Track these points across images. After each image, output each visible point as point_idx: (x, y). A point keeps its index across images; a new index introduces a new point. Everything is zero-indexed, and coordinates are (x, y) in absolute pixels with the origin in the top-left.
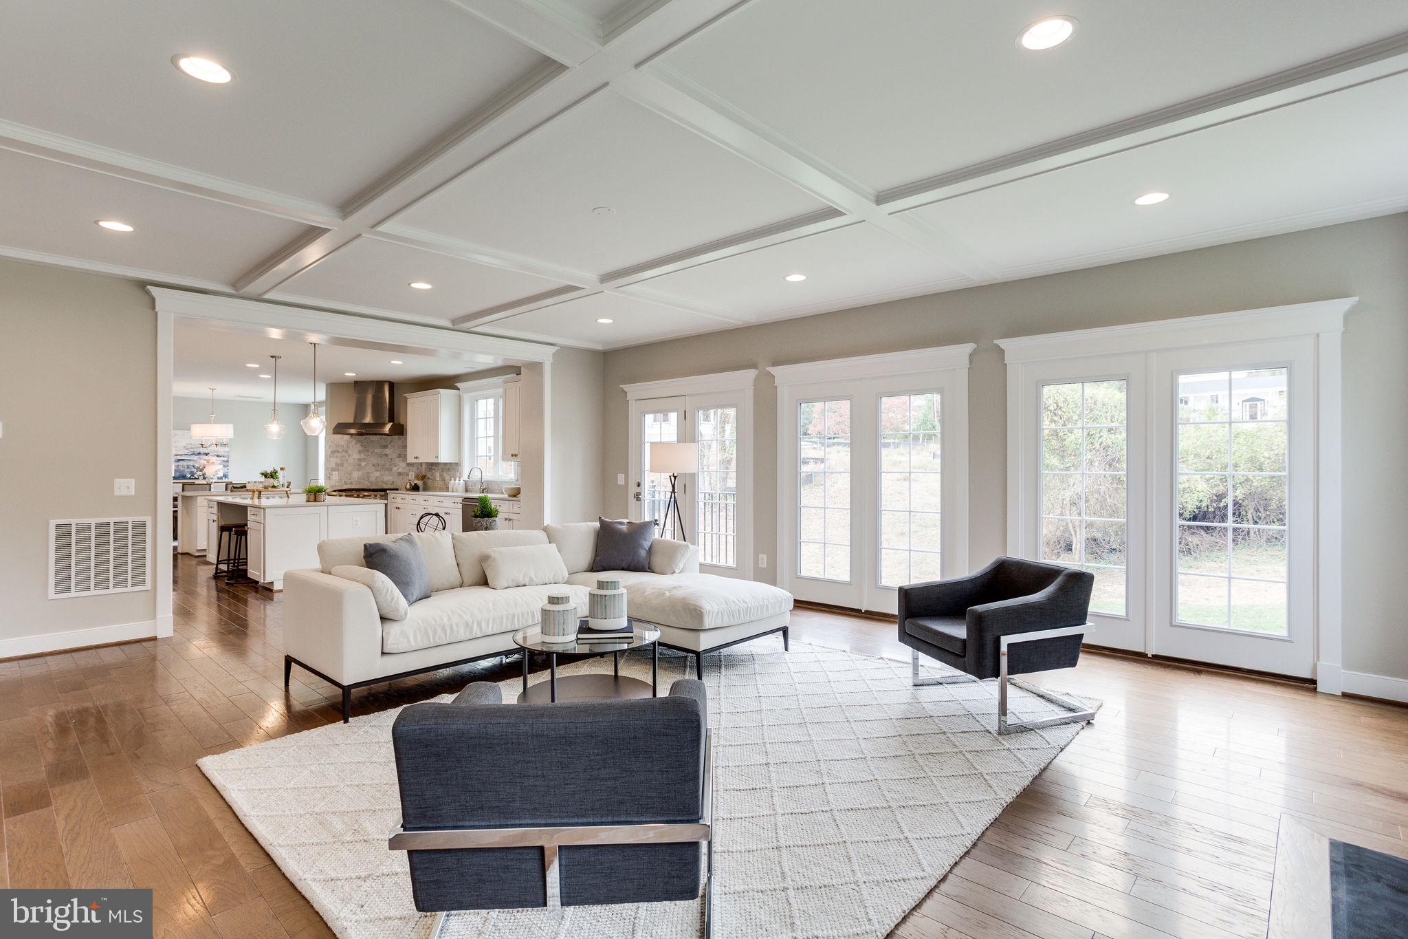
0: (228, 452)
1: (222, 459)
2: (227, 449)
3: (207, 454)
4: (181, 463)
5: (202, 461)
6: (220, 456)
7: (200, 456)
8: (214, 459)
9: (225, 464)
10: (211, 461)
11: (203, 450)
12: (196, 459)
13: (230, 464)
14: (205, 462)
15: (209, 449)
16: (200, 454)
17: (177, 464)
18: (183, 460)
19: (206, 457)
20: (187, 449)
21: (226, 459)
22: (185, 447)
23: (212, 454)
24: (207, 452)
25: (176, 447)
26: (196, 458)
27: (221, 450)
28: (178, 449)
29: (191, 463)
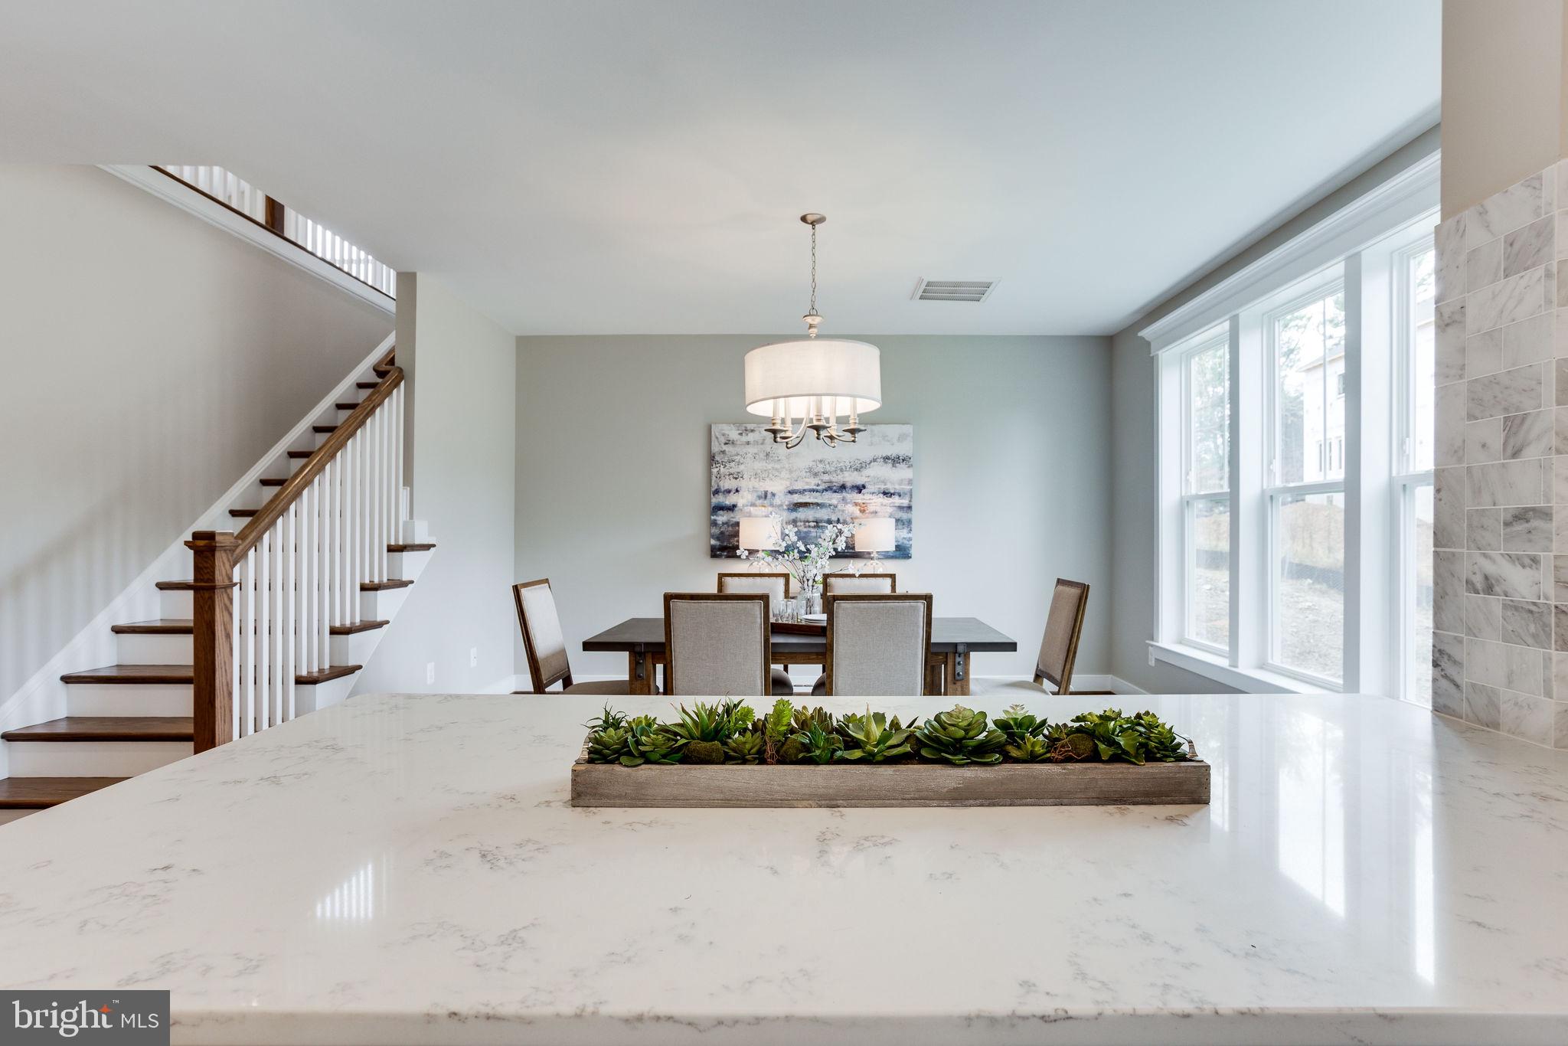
0: (910, 482)
1: (896, 500)
2: (903, 473)
3: (860, 489)
4: (802, 514)
5: (851, 509)
6: (892, 495)
7: (844, 494)
8: (877, 502)
9: (904, 516)
10: (871, 508)
11: (851, 478)
12: (834, 502)
13: (915, 515)
14: (856, 511)
15: (866, 472)
16: (843, 487)
17: (794, 515)
18: (806, 505)
19: (858, 498)
20: (816, 475)
21: (905, 502)
22: (810, 470)
23: (870, 488)
24: (859, 481)
25: (791, 472)
26: (834, 498)
27: (895, 476)
28: (794, 475)
29: (823, 514)
